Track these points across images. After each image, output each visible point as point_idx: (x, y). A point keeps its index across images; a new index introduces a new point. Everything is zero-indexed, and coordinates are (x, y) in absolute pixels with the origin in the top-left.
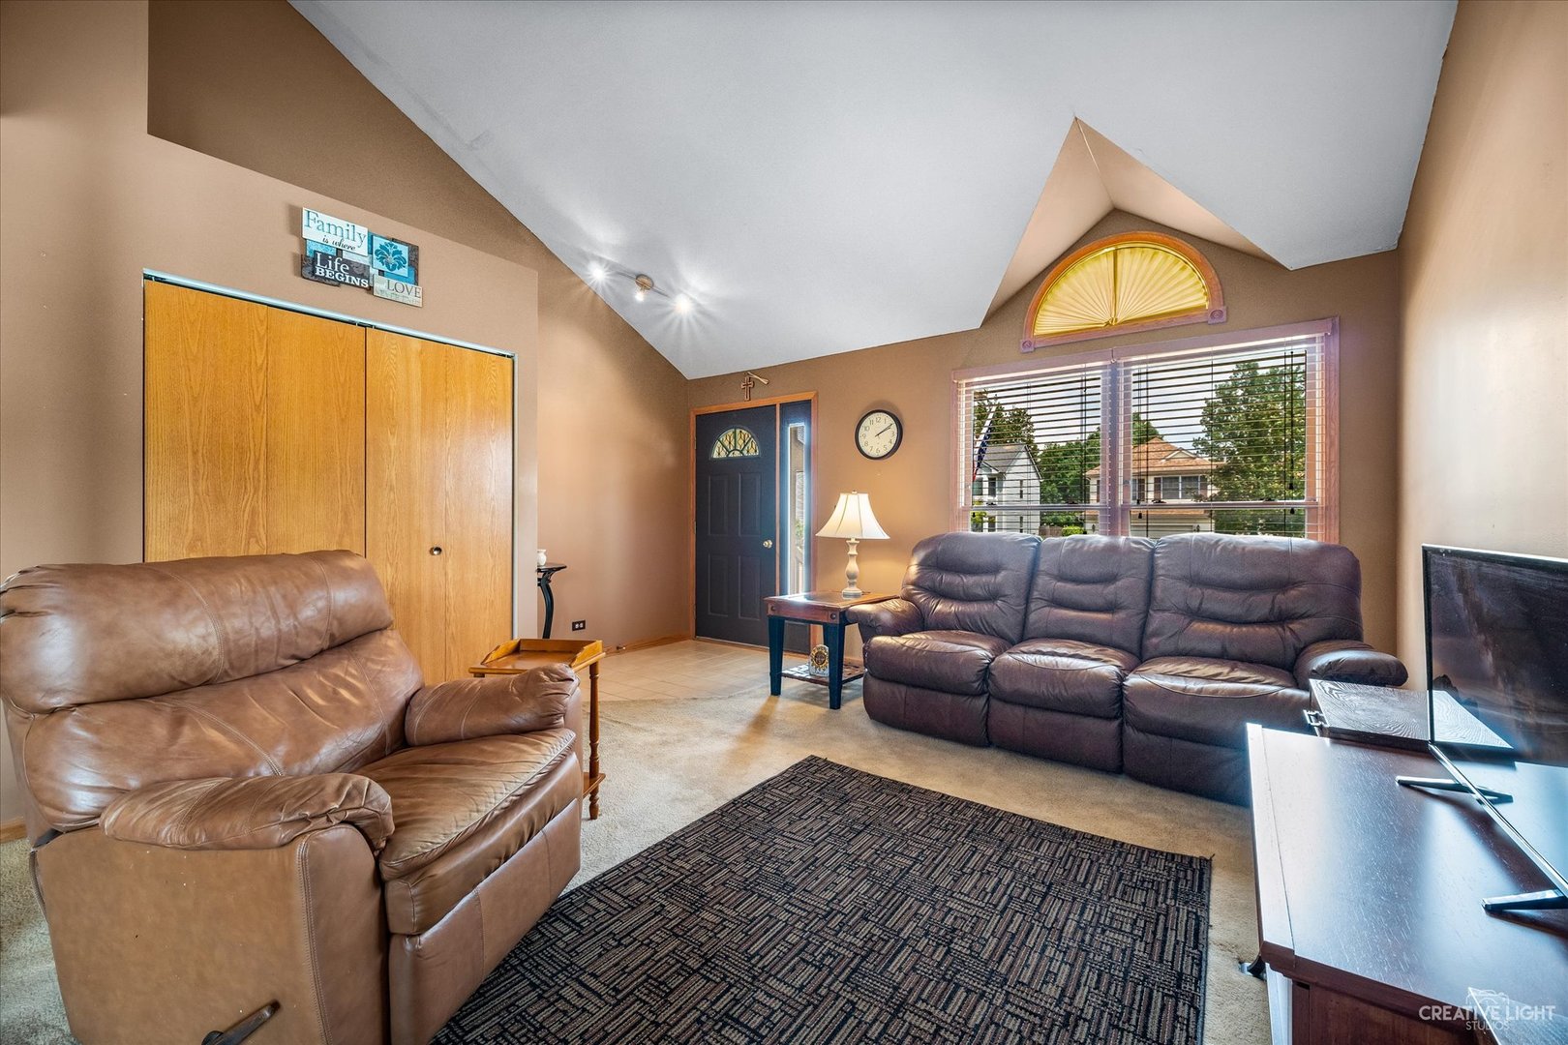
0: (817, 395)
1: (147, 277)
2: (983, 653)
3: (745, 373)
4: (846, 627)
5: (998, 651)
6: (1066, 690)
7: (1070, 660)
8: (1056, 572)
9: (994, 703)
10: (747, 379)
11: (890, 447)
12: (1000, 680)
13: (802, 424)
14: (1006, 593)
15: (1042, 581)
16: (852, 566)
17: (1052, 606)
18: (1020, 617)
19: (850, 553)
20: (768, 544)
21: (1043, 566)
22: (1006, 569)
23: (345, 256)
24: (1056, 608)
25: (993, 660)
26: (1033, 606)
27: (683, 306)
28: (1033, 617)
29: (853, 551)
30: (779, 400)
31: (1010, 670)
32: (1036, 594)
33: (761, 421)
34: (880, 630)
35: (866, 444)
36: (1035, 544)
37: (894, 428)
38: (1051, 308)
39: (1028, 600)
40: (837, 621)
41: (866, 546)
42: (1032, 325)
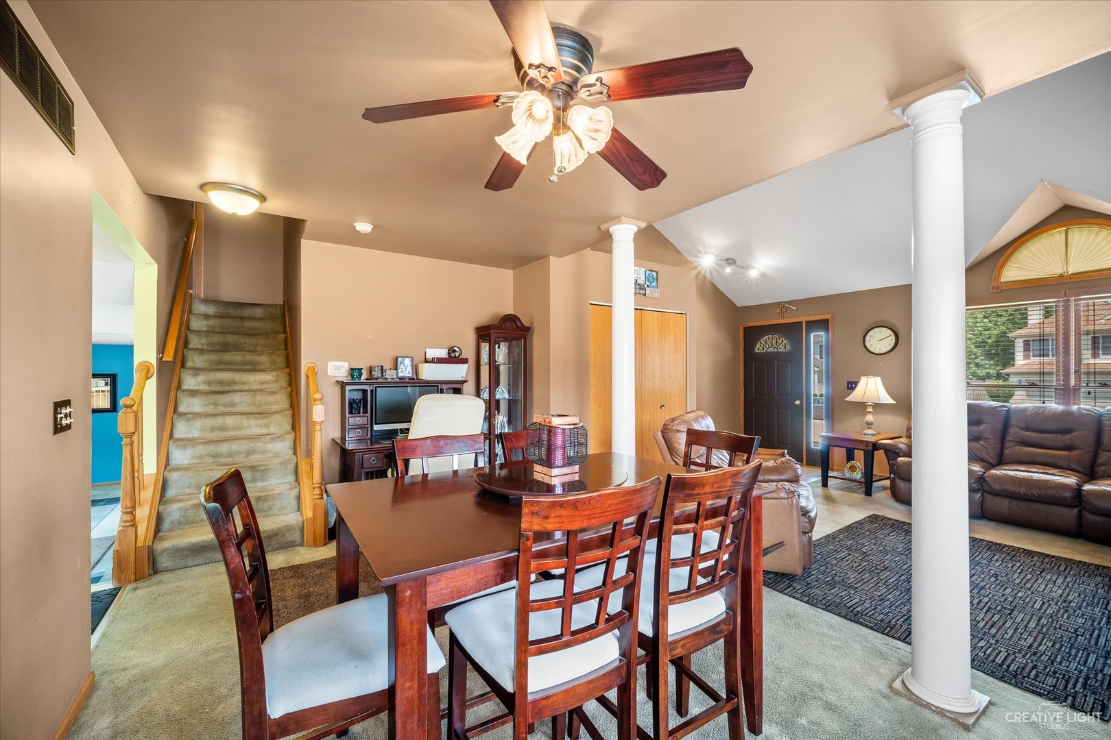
0: (833, 317)
1: (591, 304)
2: (978, 469)
3: (780, 303)
4: (875, 452)
5: (987, 469)
6: (1040, 491)
7: (1041, 475)
8: (1024, 426)
9: (987, 496)
10: (781, 306)
11: (889, 348)
12: (991, 483)
13: (822, 333)
14: (986, 437)
15: (1012, 430)
16: (869, 418)
17: (1021, 446)
18: (998, 451)
19: (868, 410)
20: (798, 402)
21: (1013, 422)
22: (985, 423)
23: (638, 282)
24: (1025, 446)
25: (985, 473)
26: (1007, 445)
27: (753, 274)
28: (1007, 452)
29: (870, 409)
30: (804, 319)
31: (998, 479)
32: (1008, 438)
33: (792, 331)
34: (901, 454)
35: (871, 345)
36: (1006, 409)
37: (893, 337)
38: (1014, 265)
39: (1003, 440)
40: (870, 448)
41: (878, 407)
42: (999, 276)
